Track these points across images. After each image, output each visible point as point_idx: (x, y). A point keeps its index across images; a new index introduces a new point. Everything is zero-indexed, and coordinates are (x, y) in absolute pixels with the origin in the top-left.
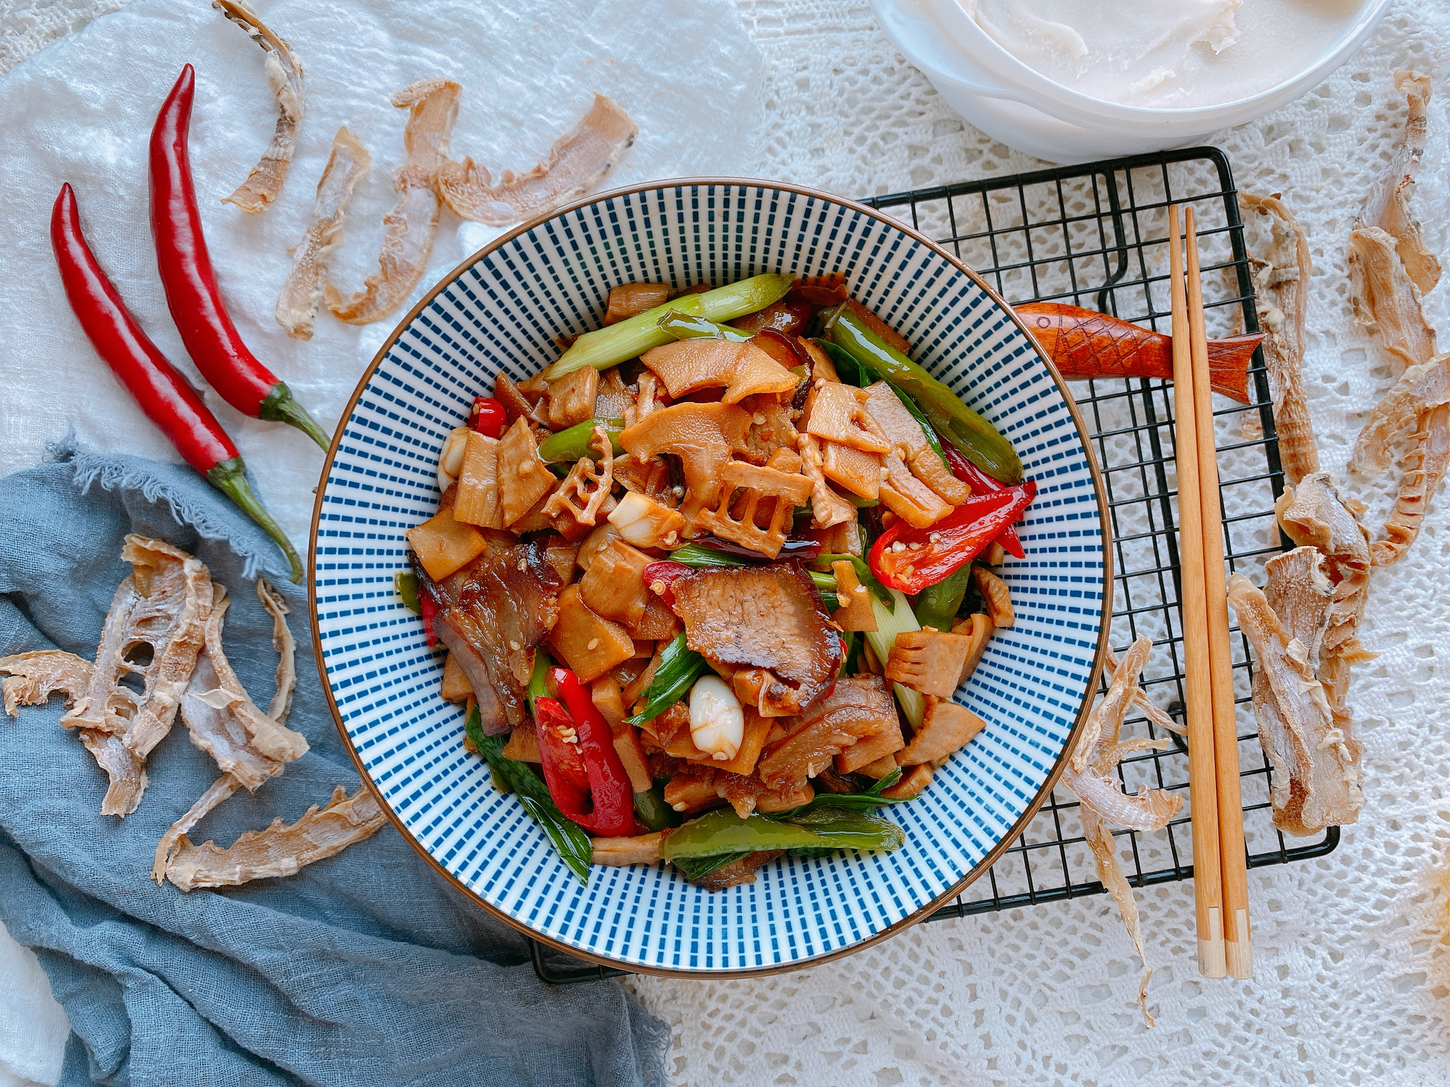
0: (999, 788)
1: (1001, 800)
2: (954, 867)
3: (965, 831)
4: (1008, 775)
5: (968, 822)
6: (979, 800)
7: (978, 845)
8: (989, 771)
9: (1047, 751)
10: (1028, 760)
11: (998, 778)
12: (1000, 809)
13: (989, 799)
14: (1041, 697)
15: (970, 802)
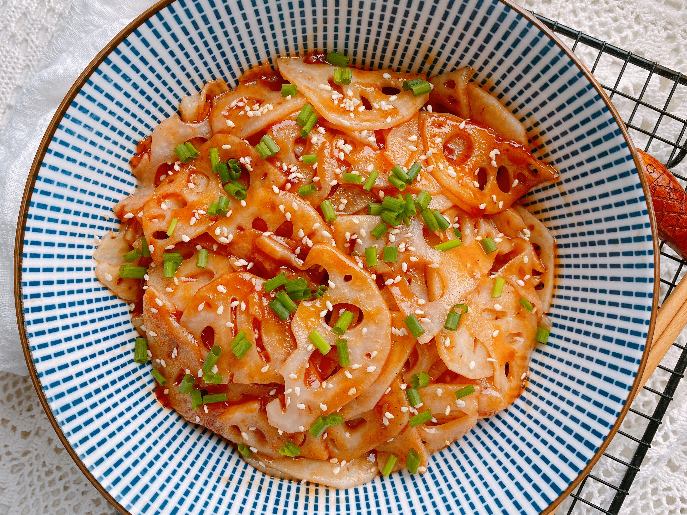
0: (85, 146)
1: (80, 137)
2: (106, 77)
3: (105, 108)
4: (80, 157)
5: (104, 116)
6: (99, 134)
7: (89, 98)
8: (97, 158)
9: (49, 181)
10: (64, 172)
11: (88, 154)
12: (78, 129)
13: (91, 136)
14: (65, 222)
15: (106, 131)
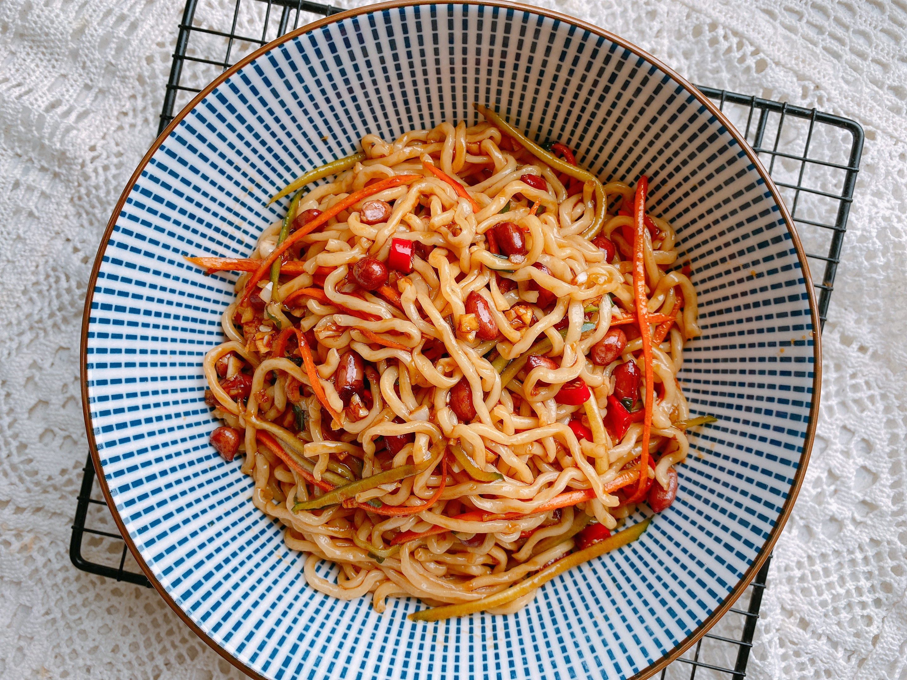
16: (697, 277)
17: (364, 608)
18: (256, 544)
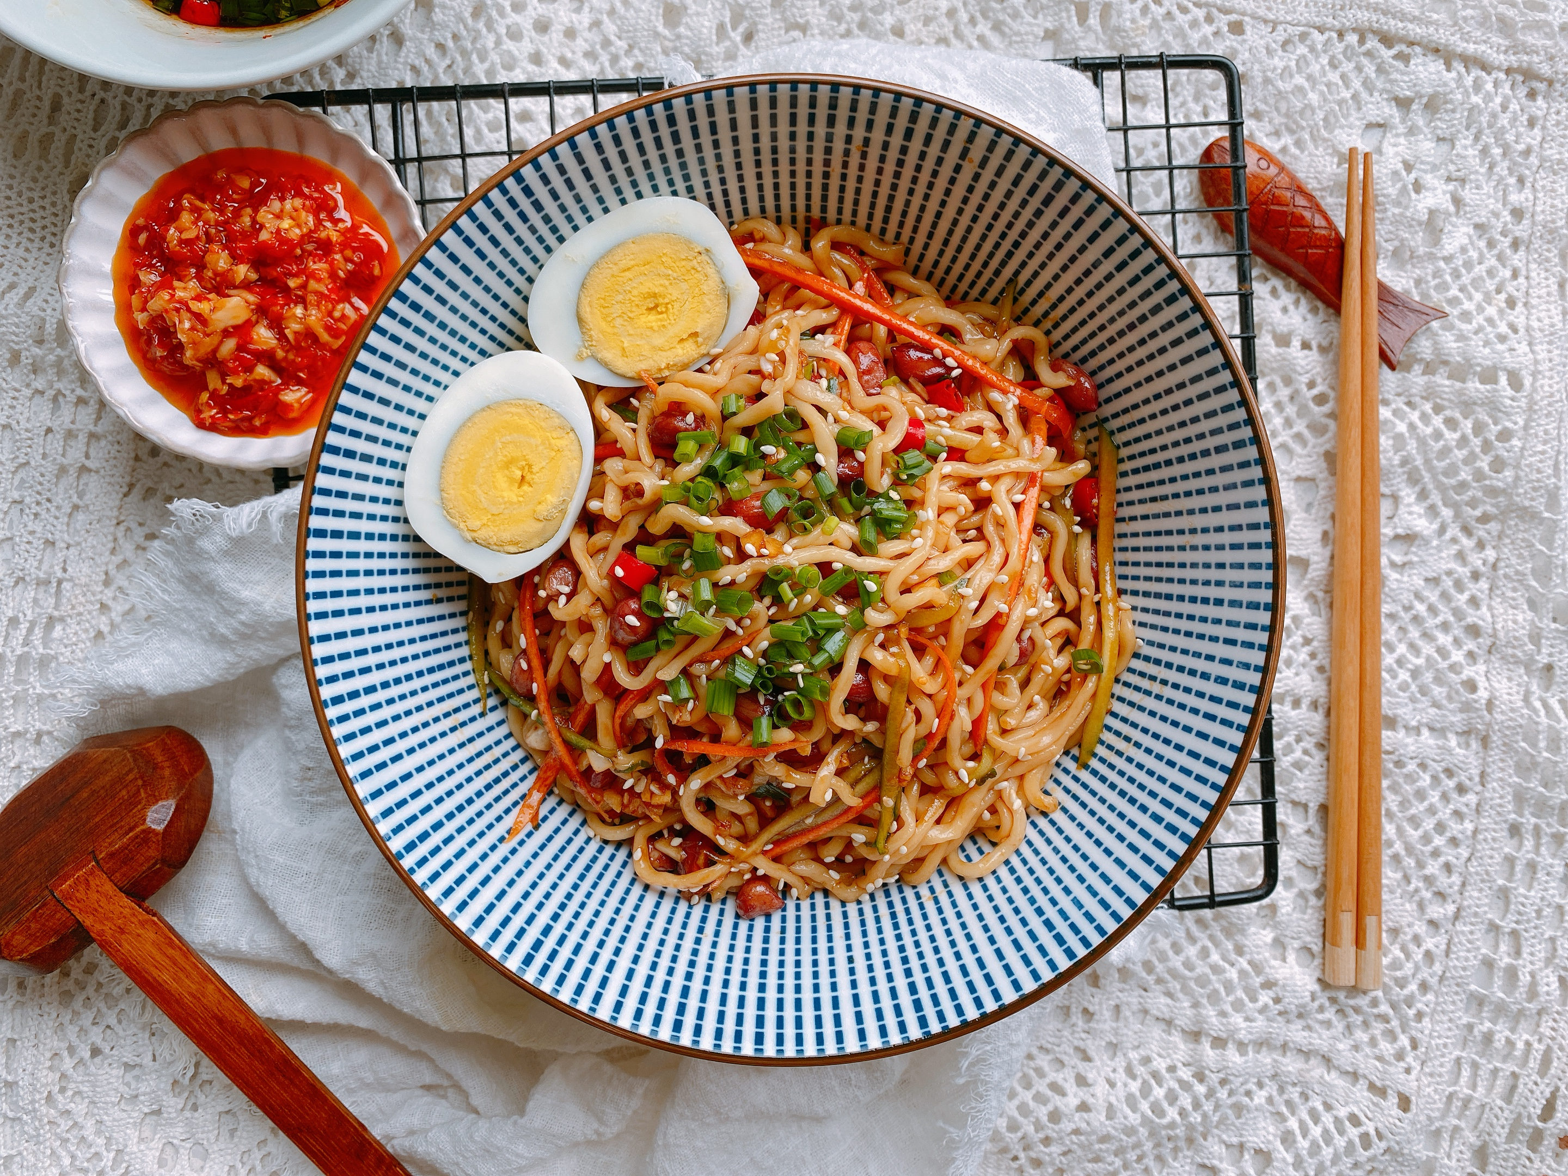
16: (832, 214)
17: (1043, 823)
18: (902, 918)
